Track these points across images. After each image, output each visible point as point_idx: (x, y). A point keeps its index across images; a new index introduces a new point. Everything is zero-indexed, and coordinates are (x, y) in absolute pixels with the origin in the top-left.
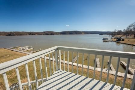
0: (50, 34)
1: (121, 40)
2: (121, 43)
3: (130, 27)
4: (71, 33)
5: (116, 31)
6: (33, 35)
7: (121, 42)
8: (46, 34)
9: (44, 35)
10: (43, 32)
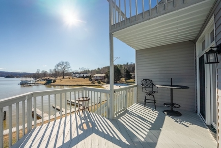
1: (52, 81)
2: (53, 85)
3: (58, 65)
5: (40, 72)
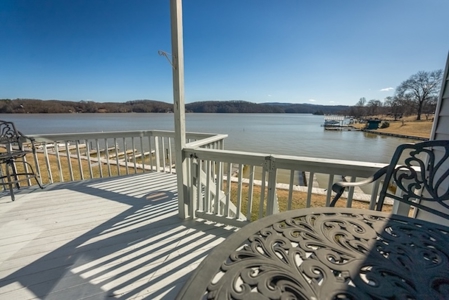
0: (150, 109)
1: (380, 125)
2: (381, 134)
4: (222, 108)
5: (365, 104)
6: (88, 111)
7: (379, 130)
8: (135, 110)
9: (129, 112)
10: (127, 104)
